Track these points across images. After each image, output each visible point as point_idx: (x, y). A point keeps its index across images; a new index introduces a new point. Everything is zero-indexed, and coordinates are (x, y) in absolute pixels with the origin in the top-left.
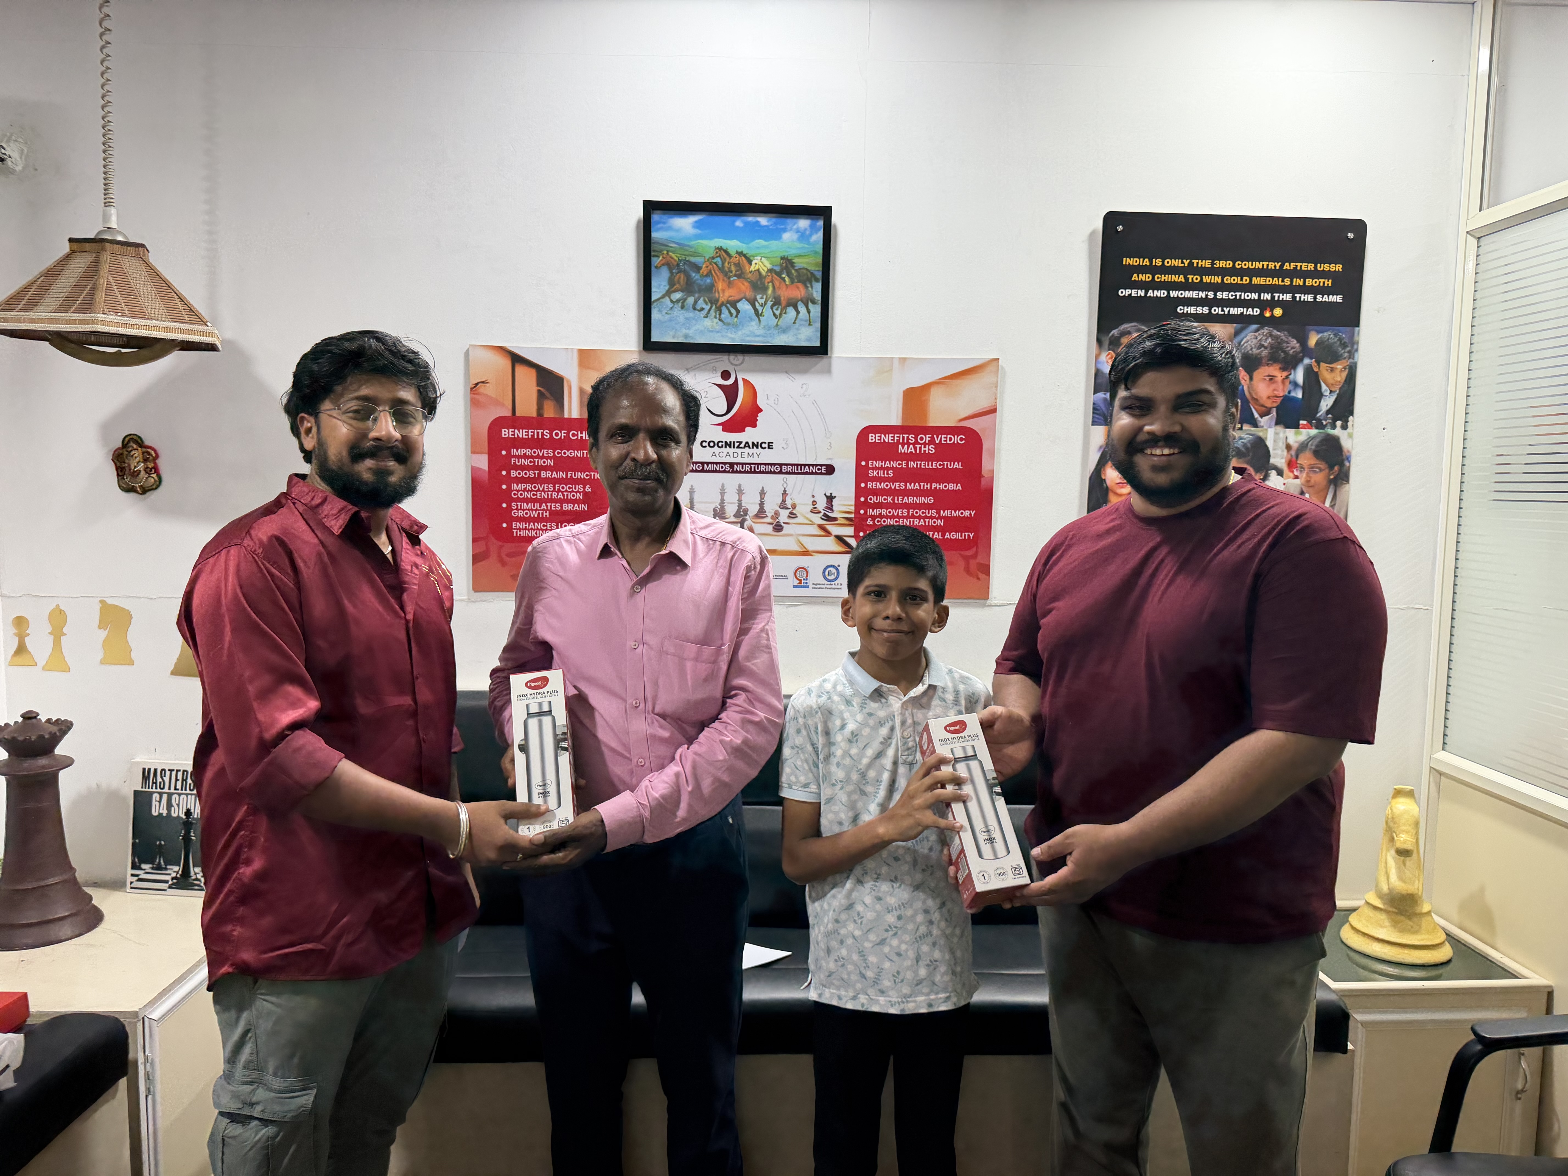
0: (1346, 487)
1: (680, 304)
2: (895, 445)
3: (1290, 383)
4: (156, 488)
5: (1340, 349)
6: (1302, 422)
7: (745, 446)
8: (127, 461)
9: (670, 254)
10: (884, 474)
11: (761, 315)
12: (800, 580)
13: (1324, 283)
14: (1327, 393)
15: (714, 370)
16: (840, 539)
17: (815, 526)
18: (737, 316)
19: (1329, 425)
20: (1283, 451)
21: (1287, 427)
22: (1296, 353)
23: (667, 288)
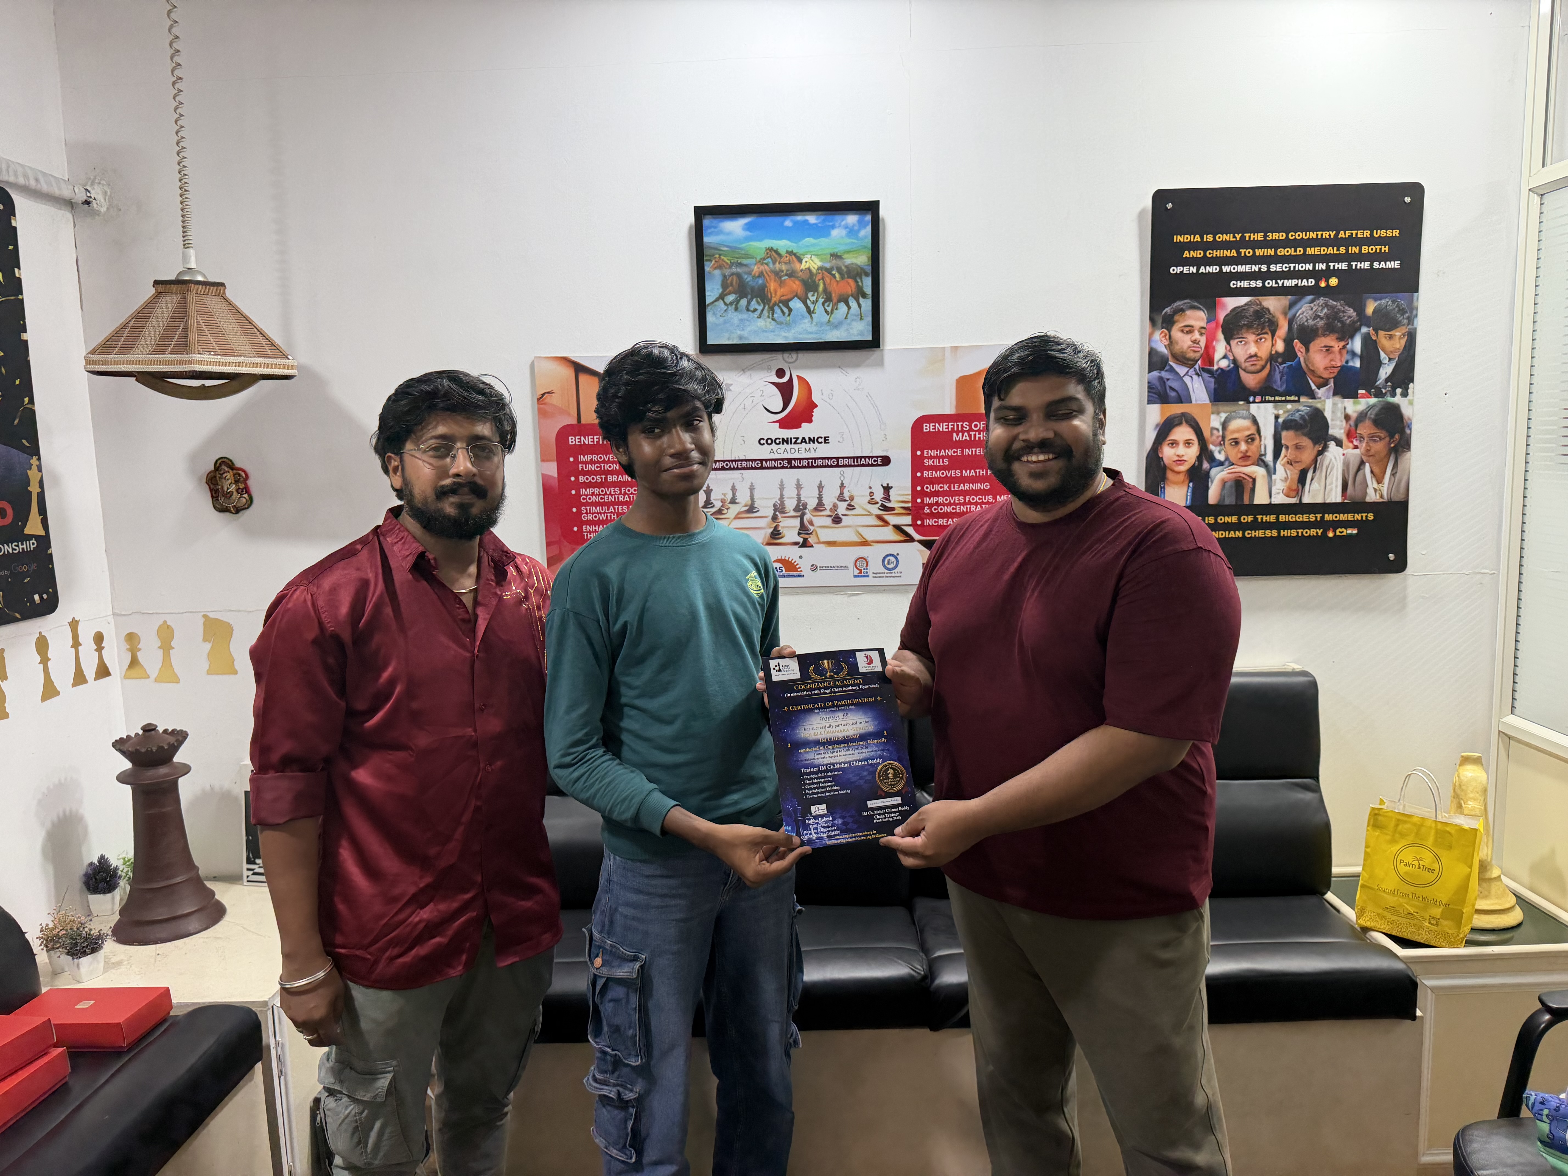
0: (1408, 455)
1: (734, 306)
2: (950, 434)
3: (1347, 352)
4: (248, 508)
5: (1398, 315)
6: (1360, 391)
7: (802, 442)
8: (219, 483)
9: (722, 257)
10: (939, 462)
11: (813, 312)
12: (861, 570)
13: (1381, 249)
14: (1386, 361)
15: (769, 369)
16: (898, 528)
17: (874, 516)
18: (789, 315)
19: (1388, 393)
20: (1342, 421)
21: (1345, 397)
22: (1354, 322)
23: (721, 291)
